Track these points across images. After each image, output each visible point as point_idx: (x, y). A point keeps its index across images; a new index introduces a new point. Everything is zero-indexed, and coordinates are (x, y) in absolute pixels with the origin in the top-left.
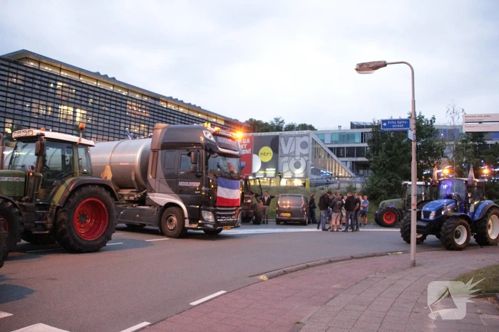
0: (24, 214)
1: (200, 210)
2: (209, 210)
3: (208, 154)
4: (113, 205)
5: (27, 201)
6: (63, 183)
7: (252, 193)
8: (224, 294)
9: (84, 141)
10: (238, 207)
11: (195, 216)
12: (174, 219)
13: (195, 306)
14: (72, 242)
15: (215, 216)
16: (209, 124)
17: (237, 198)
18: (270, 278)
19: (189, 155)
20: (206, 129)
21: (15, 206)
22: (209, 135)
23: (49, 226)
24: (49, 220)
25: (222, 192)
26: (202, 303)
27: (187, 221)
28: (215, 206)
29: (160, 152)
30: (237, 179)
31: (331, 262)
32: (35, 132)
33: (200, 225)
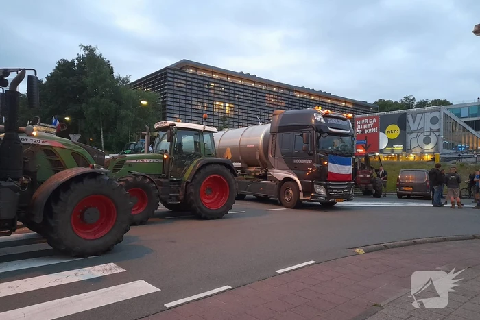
0: (159, 187)
1: (312, 184)
2: (320, 184)
3: (319, 134)
4: (233, 180)
5: (163, 178)
6: (192, 163)
7: (372, 168)
8: (314, 264)
9: (208, 128)
10: (350, 181)
11: (308, 190)
12: (291, 191)
13: (280, 274)
14: (199, 210)
15: (327, 189)
16: (320, 108)
17: (349, 173)
18: (367, 252)
19: (302, 135)
20: (317, 112)
21: (152, 181)
22: (319, 118)
23: (181, 197)
24: (181, 192)
25: (334, 168)
26: (287, 272)
27: (301, 194)
28: (326, 181)
29: (278, 134)
30: (348, 156)
31: (445, 240)
32: (169, 123)
33: (312, 197)
